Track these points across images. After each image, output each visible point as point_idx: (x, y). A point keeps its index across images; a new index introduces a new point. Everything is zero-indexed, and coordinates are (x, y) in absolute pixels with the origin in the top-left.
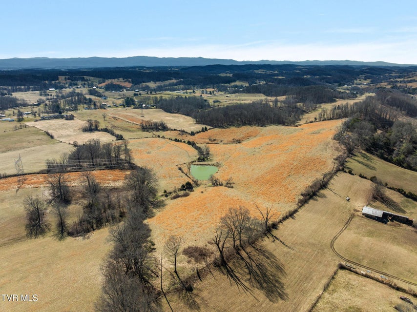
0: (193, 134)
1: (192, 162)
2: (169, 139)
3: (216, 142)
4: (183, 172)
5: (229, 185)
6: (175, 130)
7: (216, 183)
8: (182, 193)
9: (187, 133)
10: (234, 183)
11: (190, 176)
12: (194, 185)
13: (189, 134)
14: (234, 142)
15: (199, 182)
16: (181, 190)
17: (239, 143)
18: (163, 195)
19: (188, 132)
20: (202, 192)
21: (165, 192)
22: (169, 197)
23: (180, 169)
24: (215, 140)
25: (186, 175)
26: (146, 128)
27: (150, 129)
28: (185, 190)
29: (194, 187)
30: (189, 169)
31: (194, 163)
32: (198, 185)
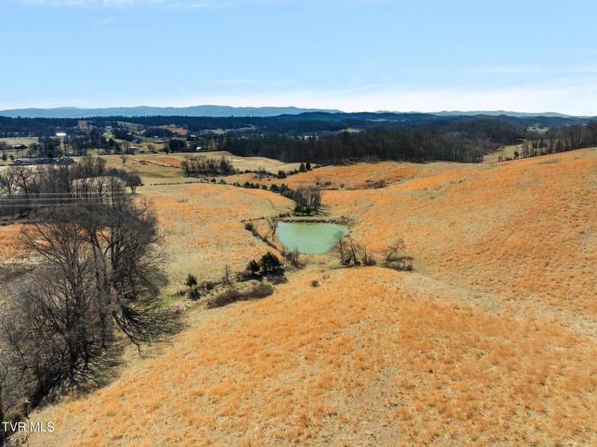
0: (282, 175)
1: (281, 216)
2: (234, 184)
3: (331, 187)
4: (256, 234)
5: (396, 262)
6: (247, 172)
7: (350, 259)
8: (249, 286)
9: (270, 174)
10: (410, 259)
11: (275, 244)
12: (286, 264)
13: (275, 176)
14: (370, 186)
15: (301, 258)
16: (245, 277)
17: (381, 187)
18: (182, 294)
19: (273, 172)
20: (315, 284)
21: (192, 281)
22: (202, 299)
23: (249, 228)
24: (328, 184)
25: (265, 240)
26: (193, 172)
27: (201, 173)
28: (259, 278)
29: (288, 269)
30: (274, 228)
31: (285, 219)
32: (297, 265)
